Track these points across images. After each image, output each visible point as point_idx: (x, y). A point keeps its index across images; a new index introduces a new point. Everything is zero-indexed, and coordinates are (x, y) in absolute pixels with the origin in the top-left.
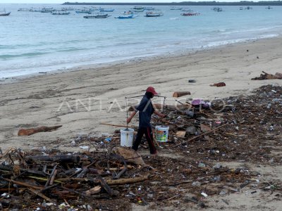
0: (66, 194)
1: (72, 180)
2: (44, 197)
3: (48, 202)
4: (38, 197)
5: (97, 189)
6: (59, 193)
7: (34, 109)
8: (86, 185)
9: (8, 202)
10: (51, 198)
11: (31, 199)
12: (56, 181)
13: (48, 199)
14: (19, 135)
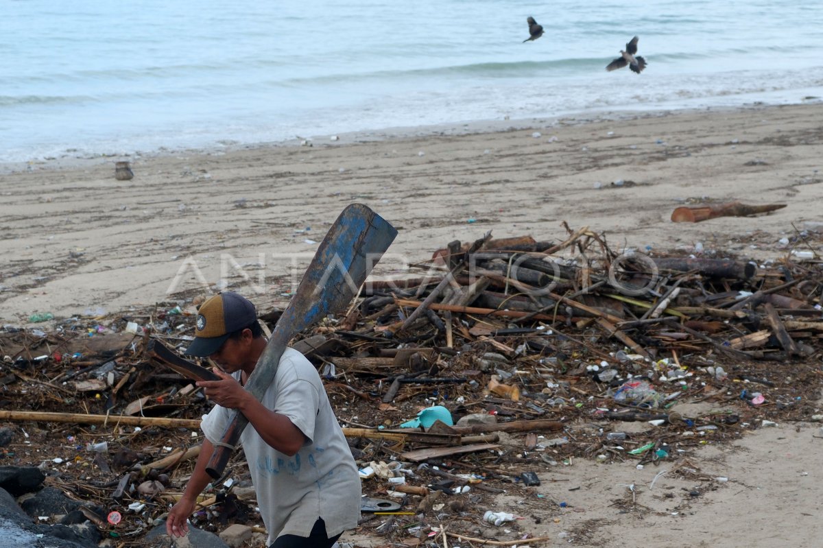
0: (680, 339)
1: (707, 313)
2: (628, 341)
3: (633, 352)
4: (614, 339)
5: (760, 336)
6: (665, 335)
7: (754, 168)
8: (736, 327)
9: (546, 343)
10: (643, 346)
11: (598, 342)
12: (670, 311)
13: (635, 346)
14: (674, 219)
